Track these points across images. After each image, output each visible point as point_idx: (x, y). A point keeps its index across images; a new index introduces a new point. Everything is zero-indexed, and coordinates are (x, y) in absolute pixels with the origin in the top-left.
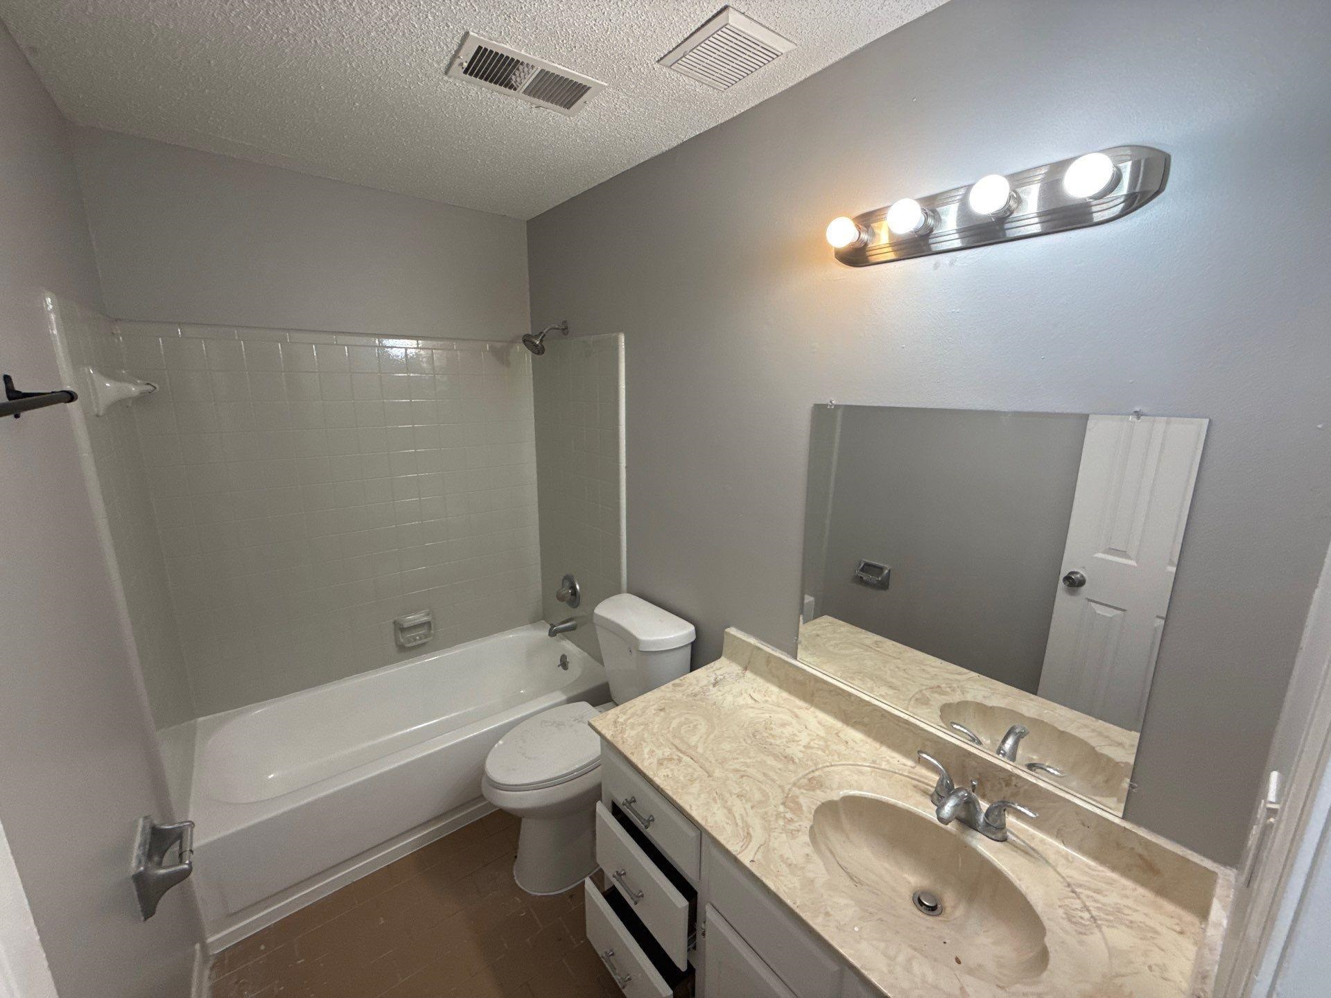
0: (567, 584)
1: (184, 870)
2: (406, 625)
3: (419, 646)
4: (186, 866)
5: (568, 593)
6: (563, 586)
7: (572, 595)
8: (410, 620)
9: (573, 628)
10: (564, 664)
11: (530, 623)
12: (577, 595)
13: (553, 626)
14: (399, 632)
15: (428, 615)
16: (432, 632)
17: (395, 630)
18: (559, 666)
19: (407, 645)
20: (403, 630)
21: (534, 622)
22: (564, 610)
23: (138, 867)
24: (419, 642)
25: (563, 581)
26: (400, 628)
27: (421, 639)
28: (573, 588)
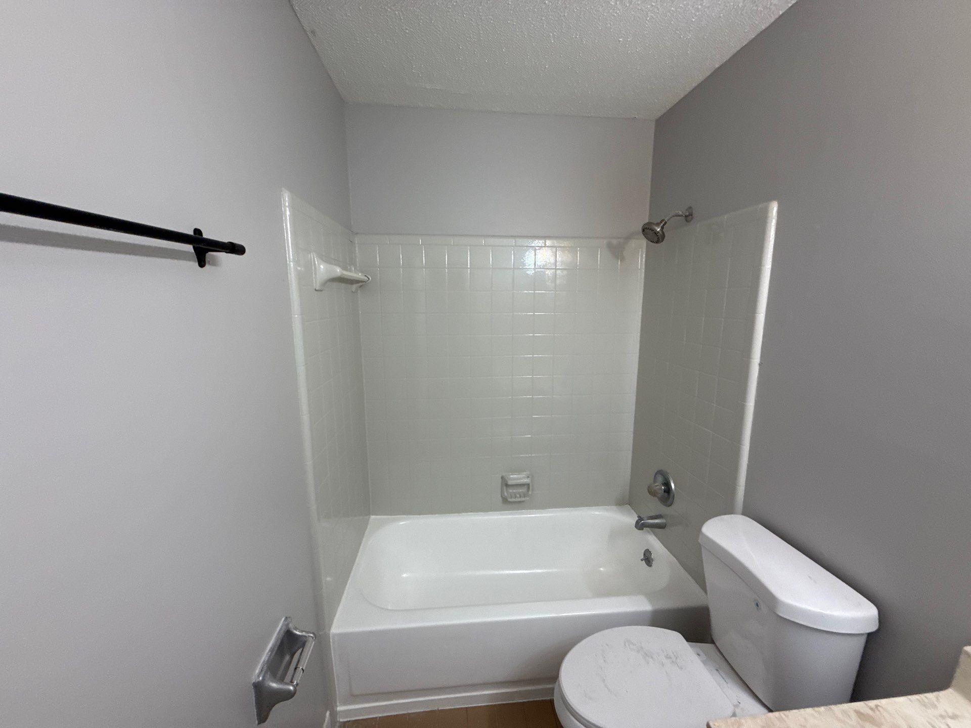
0: (660, 479)
1: (290, 691)
2: (510, 482)
3: (520, 502)
4: (291, 688)
5: (661, 489)
6: (655, 481)
7: (665, 491)
8: (515, 479)
9: (661, 526)
10: (648, 558)
11: (616, 505)
12: (671, 495)
13: (640, 518)
14: (505, 488)
15: (528, 477)
16: (530, 493)
17: (502, 484)
18: (642, 560)
19: (510, 500)
20: (507, 485)
21: (620, 505)
22: (654, 506)
23: (259, 676)
24: (519, 500)
25: (656, 474)
26: (505, 484)
27: (520, 497)
28: (667, 484)
